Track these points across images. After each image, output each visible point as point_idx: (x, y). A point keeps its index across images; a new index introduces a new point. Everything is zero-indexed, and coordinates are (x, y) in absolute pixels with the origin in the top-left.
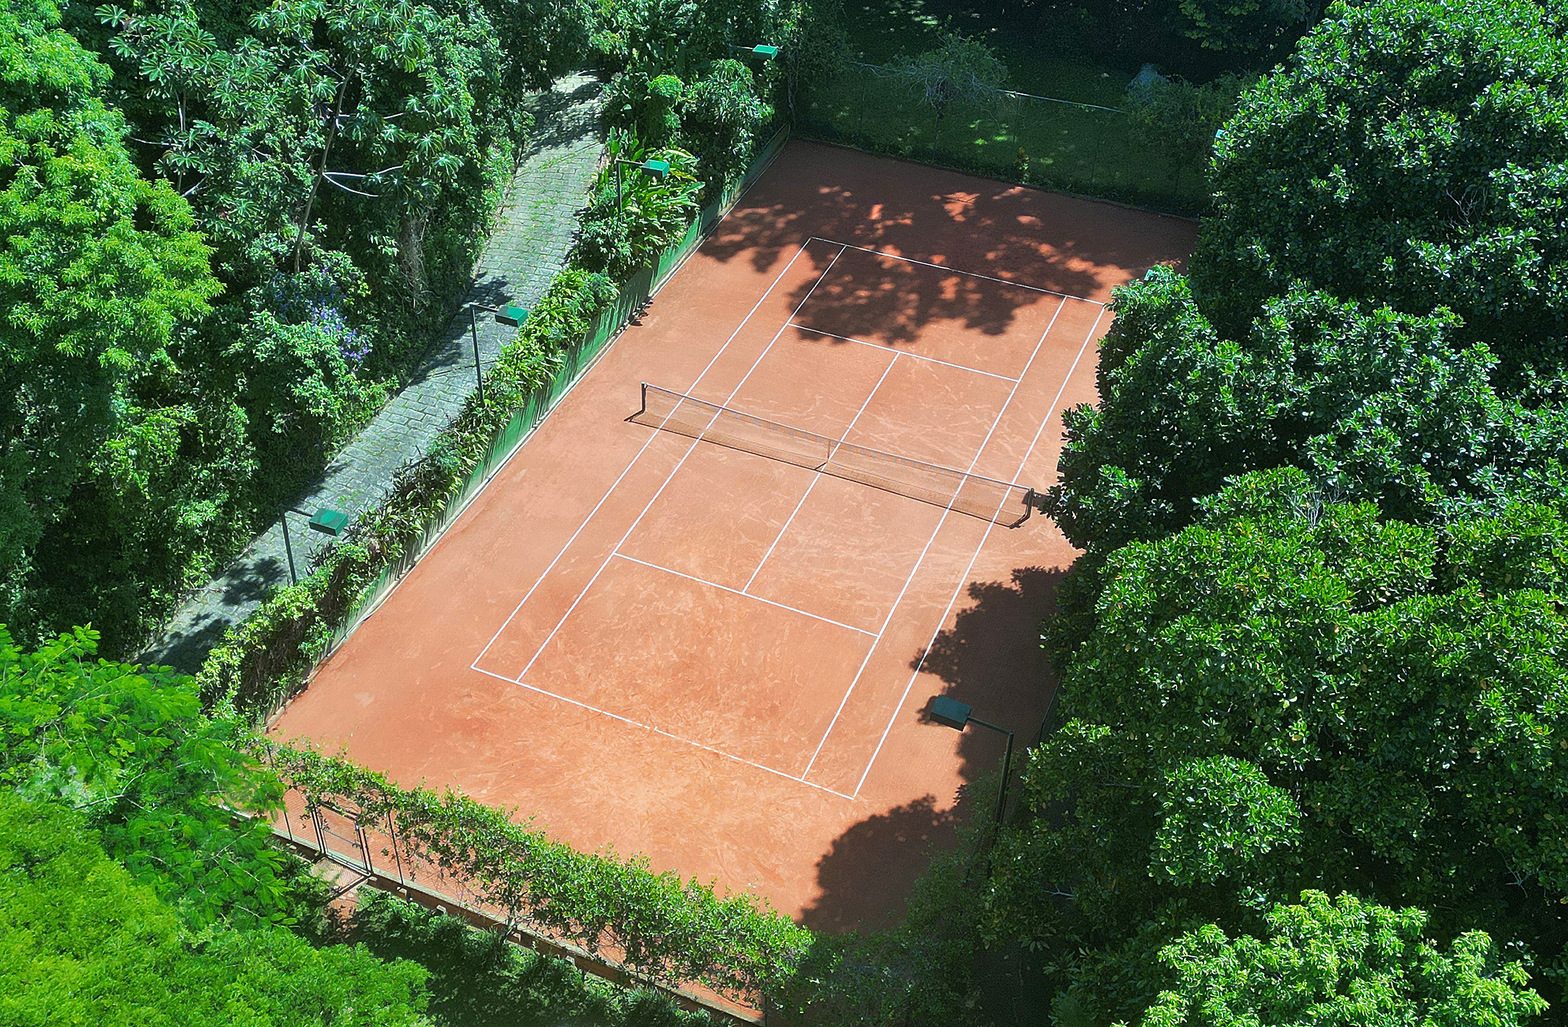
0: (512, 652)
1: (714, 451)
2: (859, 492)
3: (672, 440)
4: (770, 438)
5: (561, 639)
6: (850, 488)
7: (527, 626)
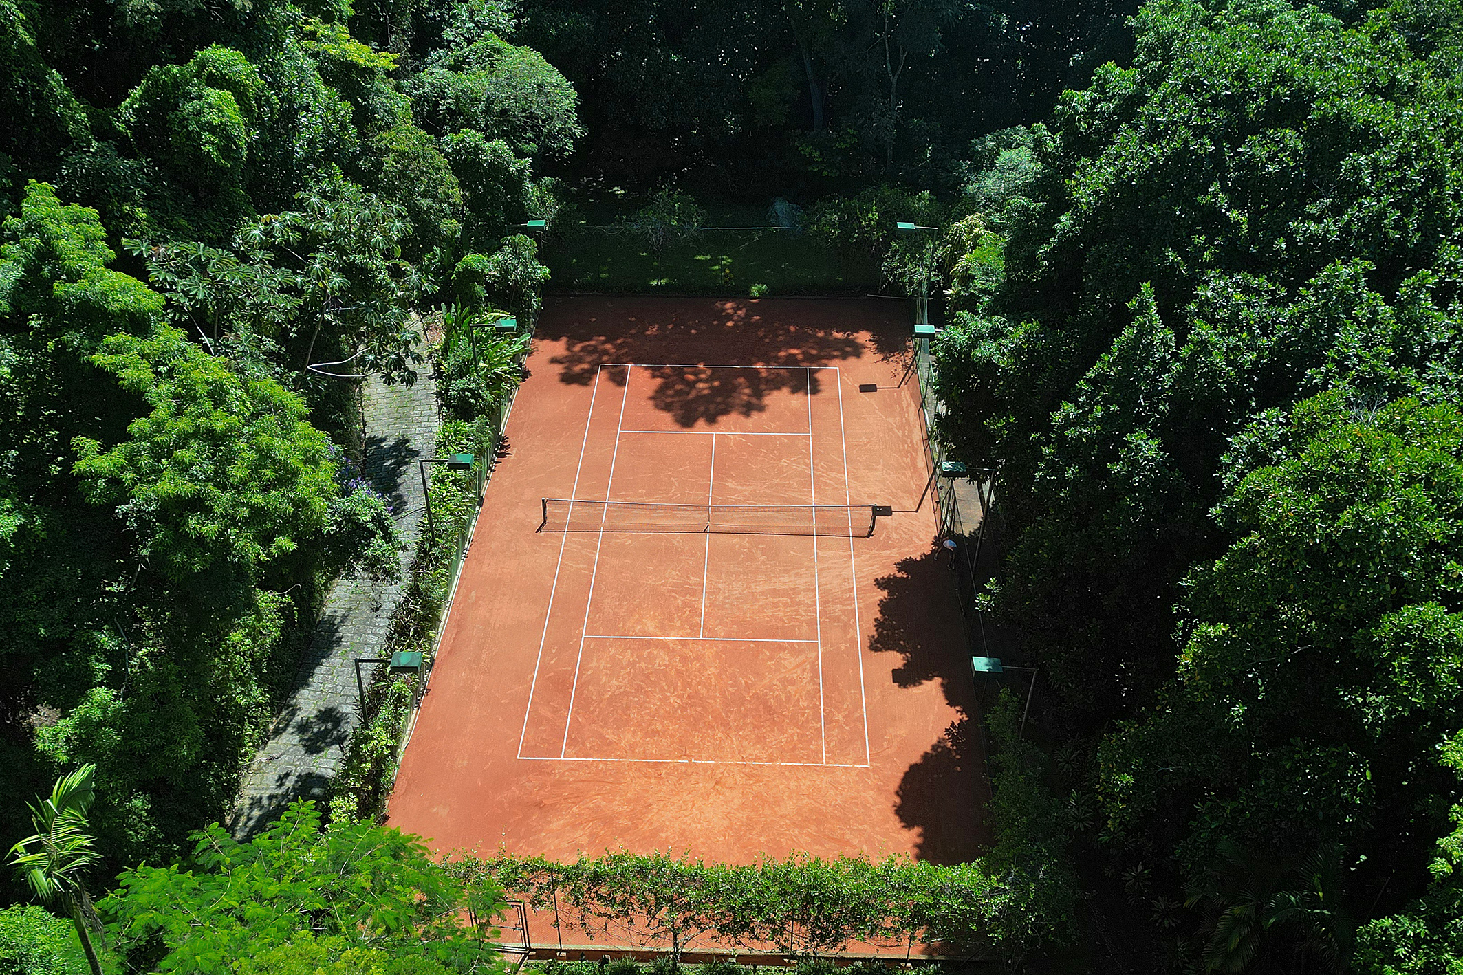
0: (545, 736)
1: (618, 538)
2: (746, 541)
3: (580, 538)
4: (655, 518)
5: (579, 714)
6: (736, 540)
7: (545, 712)
